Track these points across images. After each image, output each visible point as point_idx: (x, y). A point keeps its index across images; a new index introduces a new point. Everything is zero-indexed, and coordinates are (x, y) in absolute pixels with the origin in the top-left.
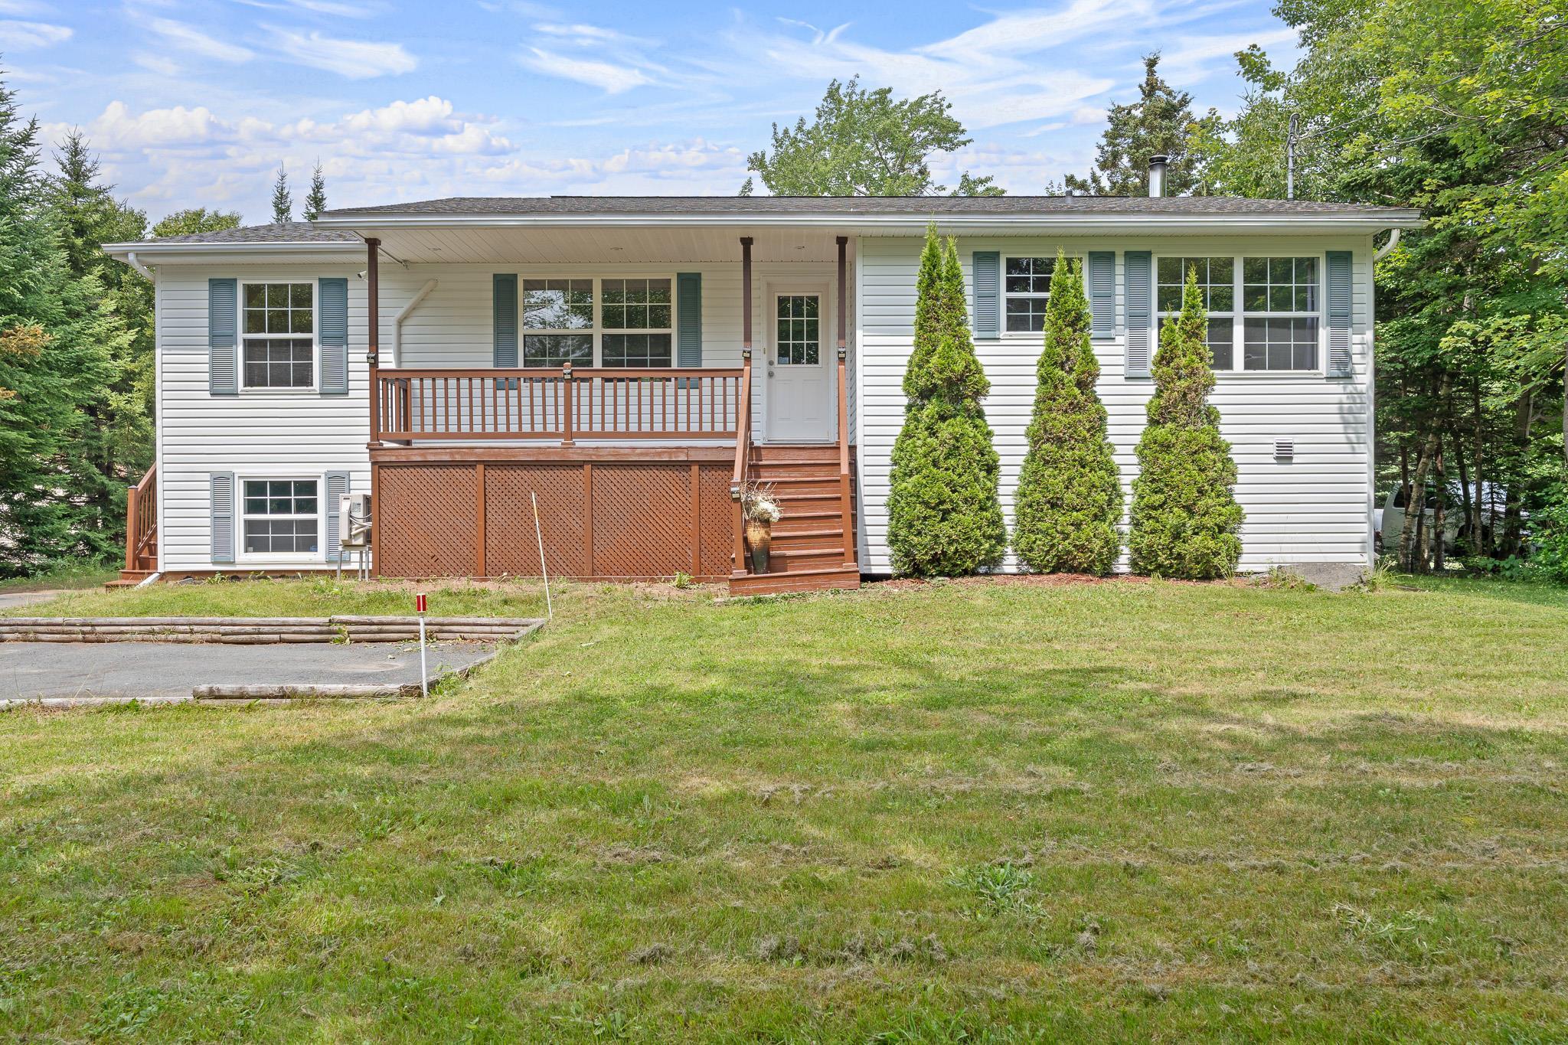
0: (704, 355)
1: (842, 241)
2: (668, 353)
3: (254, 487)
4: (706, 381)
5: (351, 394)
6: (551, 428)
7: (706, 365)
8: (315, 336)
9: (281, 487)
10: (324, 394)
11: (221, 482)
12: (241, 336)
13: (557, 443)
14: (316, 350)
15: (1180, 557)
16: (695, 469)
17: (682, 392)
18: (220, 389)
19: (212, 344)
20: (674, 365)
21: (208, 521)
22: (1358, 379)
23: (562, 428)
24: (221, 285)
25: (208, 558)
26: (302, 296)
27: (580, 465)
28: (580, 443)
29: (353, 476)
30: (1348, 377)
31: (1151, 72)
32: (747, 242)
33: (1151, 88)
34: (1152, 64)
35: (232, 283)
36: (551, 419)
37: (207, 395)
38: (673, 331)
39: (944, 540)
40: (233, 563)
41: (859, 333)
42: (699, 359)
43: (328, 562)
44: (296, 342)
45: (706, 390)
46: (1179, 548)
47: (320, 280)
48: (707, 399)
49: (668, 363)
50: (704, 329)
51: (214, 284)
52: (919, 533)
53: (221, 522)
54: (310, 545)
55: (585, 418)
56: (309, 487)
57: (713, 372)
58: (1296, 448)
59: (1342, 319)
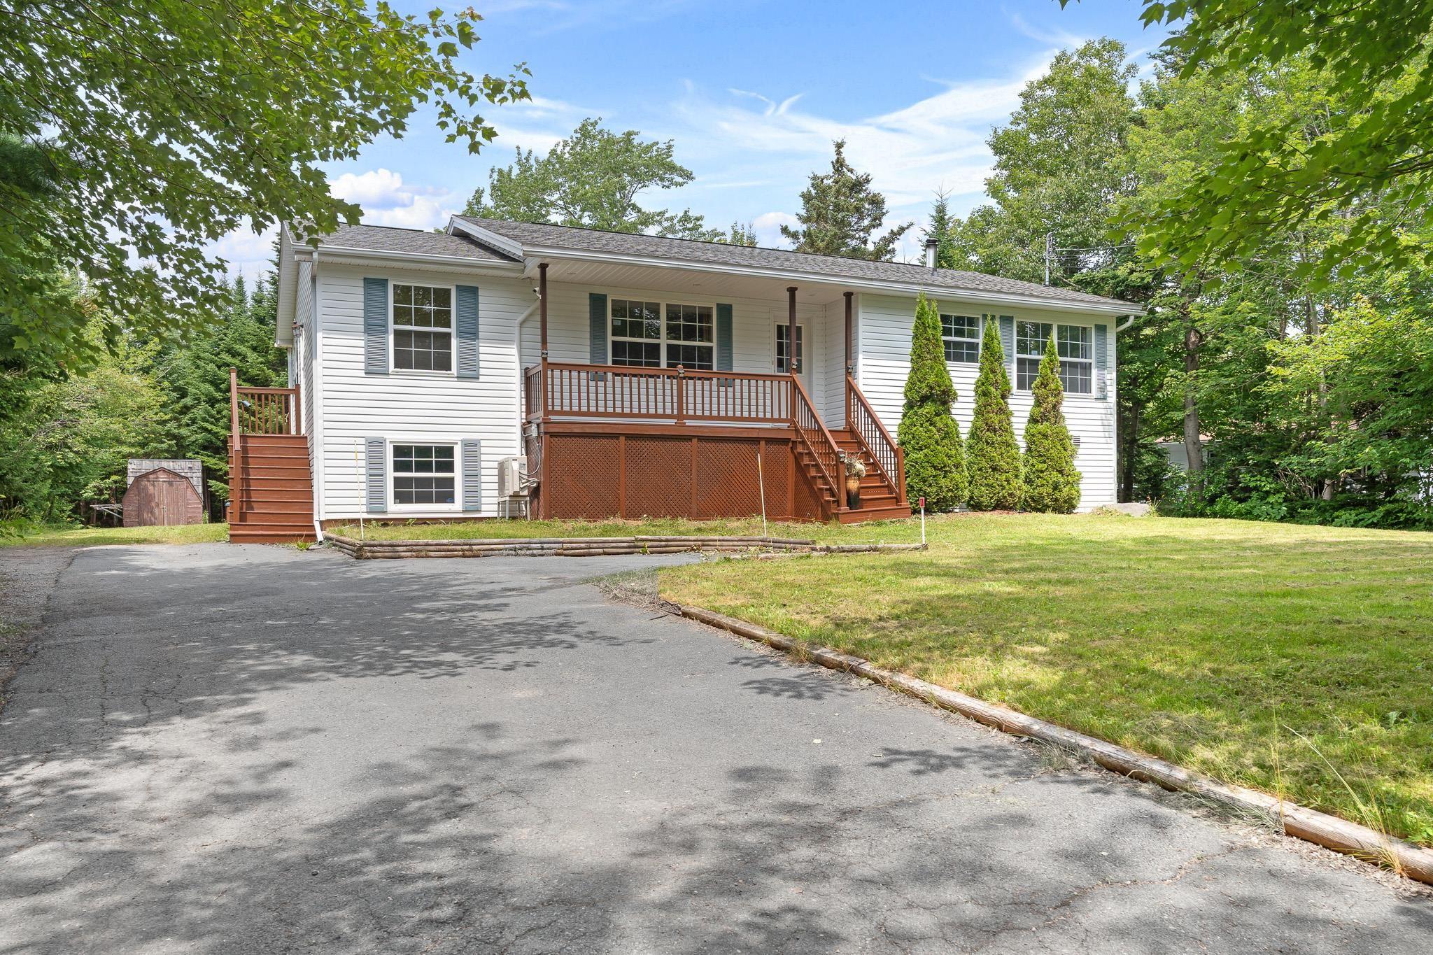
0: (734, 363)
1: (849, 295)
2: (710, 360)
3: (400, 451)
4: (738, 382)
5: (482, 379)
6: (668, 412)
7: (735, 370)
8: (453, 330)
9: (424, 451)
10: (460, 378)
11: (375, 446)
12: (392, 326)
13: (672, 422)
14: (454, 342)
15: (1057, 500)
16: (763, 443)
17: (722, 389)
18: (374, 368)
19: (366, 331)
20: (715, 369)
21: (363, 478)
22: (1109, 400)
23: (675, 412)
24: (374, 284)
25: (364, 509)
26: (442, 297)
27: (688, 439)
28: (688, 422)
29: (483, 443)
30: (1104, 398)
31: (839, 153)
32: (792, 291)
33: (839, 165)
34: (839, 146)
35: (384, 283)
36: (668, 405)
37: (362, 373)
38: (714, 344)
39: (945, 489)
40: (385, 512)
41: (860, 356)
42: (731, 367)
43: (464, 512)
44: (436, 335)
45: (738, 388)
46: (1058, 494)
47: (457, 286)
48: (738, 395)
49: (710, 367)
50: (734, 345)
51: (368, 282)
52: (930, 485)
53: (375, 478)
54: (448, 497)
55: (691, 406)
56: (447, 451)
57: (742, 376)
58: (1082, 440)
59: (1102, 364)
